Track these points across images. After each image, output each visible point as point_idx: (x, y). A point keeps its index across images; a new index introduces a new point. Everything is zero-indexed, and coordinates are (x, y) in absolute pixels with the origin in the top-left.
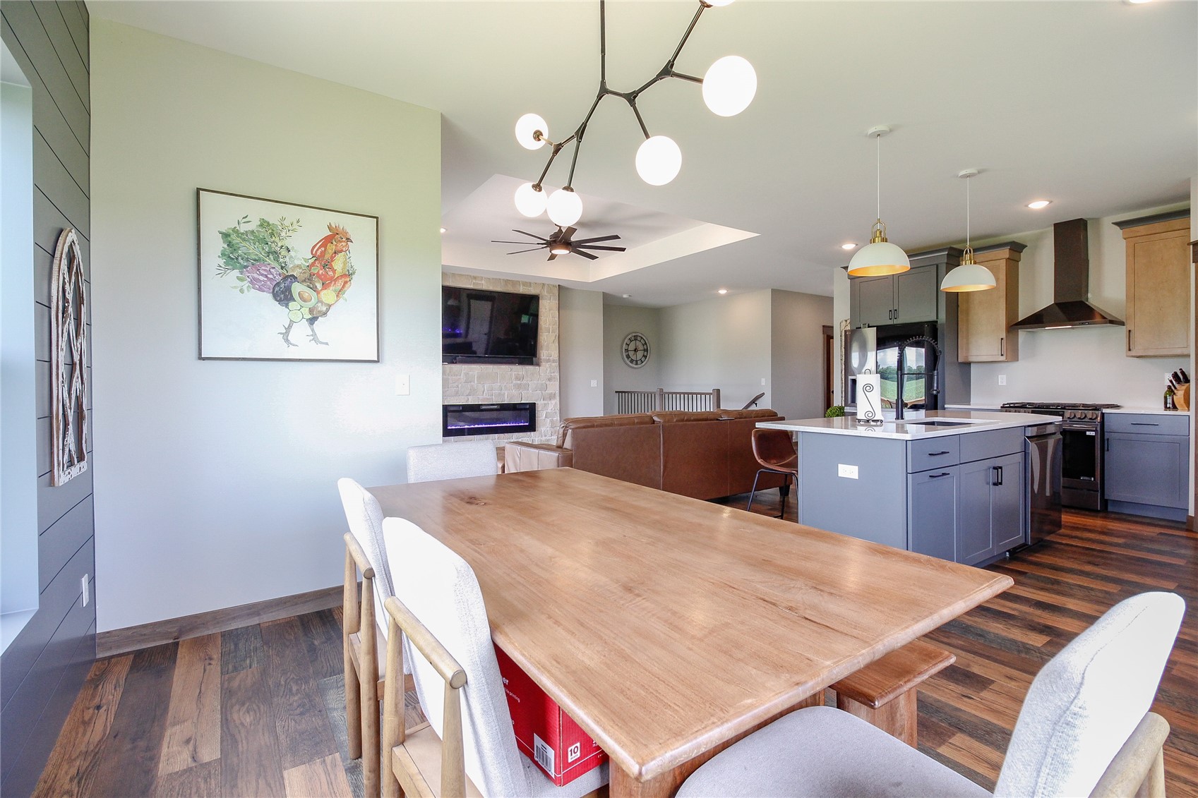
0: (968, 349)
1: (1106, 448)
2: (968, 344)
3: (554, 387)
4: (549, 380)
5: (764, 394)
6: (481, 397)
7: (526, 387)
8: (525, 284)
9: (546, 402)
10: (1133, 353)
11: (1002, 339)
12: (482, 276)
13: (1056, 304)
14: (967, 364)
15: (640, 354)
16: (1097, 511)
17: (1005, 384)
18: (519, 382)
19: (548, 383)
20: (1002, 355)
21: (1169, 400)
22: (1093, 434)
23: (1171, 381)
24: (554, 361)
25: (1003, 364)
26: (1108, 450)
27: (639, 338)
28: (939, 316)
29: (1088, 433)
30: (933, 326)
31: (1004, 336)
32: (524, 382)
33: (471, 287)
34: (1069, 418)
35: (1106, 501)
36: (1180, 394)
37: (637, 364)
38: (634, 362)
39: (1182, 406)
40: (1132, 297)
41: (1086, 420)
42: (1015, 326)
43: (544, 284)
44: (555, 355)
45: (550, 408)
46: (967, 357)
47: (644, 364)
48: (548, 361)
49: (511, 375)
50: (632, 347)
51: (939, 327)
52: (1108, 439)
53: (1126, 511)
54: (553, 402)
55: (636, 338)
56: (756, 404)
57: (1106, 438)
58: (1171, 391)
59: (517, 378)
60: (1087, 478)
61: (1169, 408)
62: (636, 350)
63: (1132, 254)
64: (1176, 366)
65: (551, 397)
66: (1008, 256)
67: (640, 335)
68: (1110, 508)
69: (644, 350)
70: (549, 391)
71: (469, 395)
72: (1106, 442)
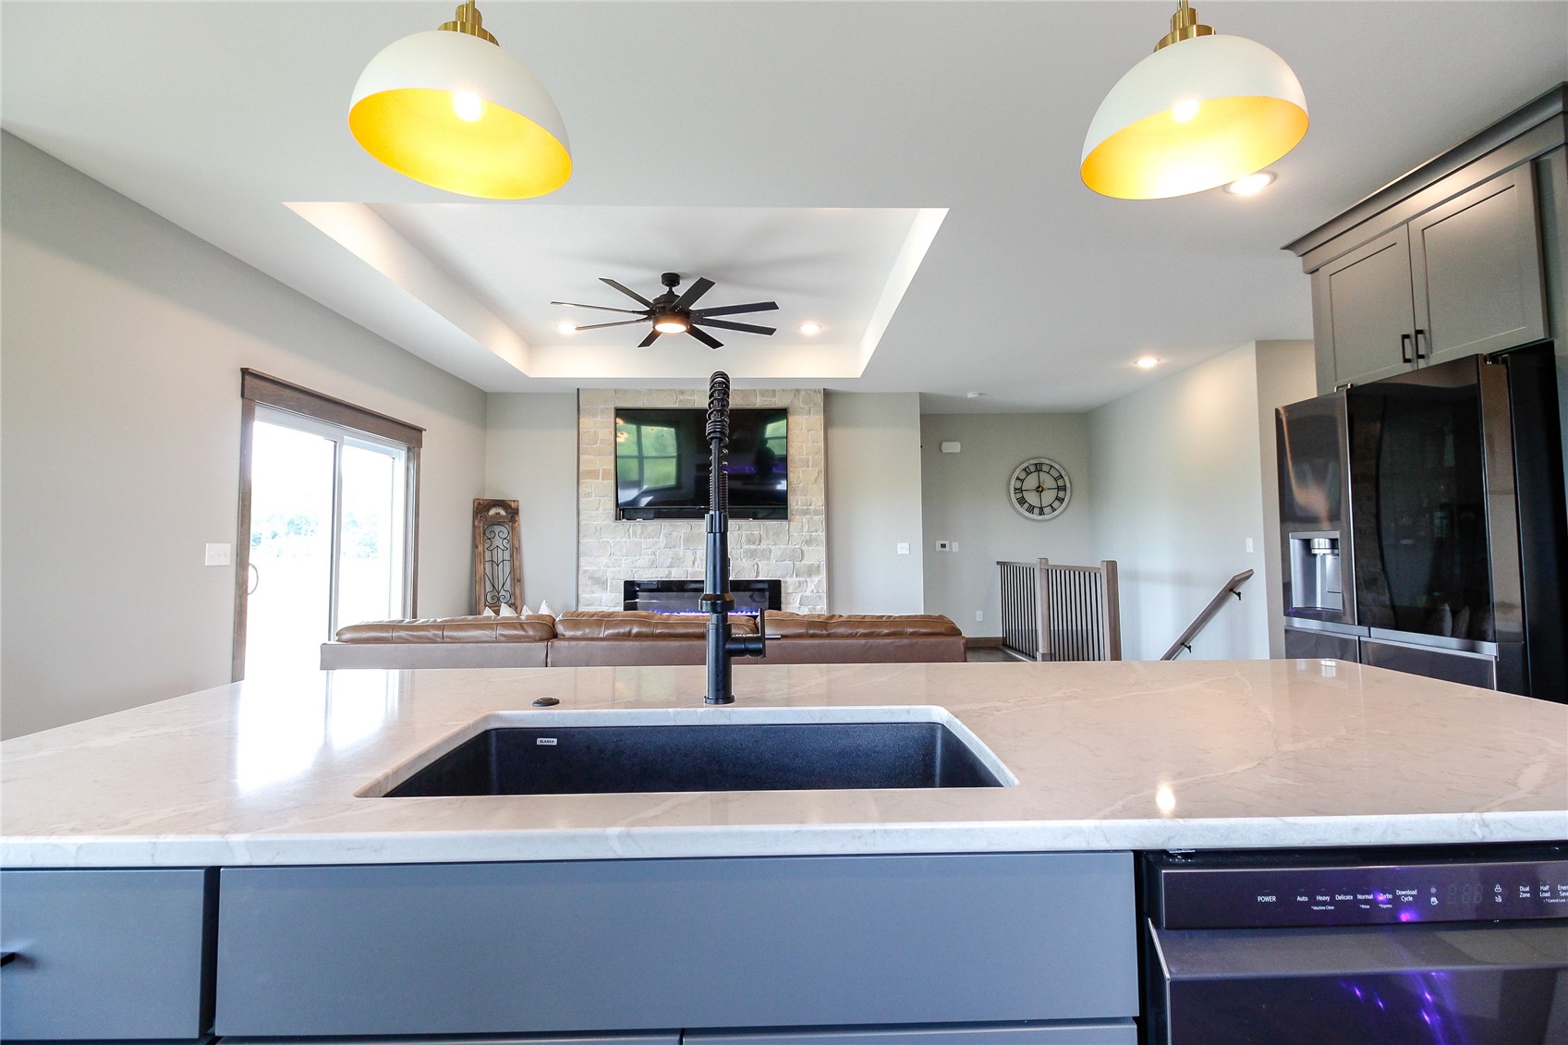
3: (817, 555)
4: (808, 543)
5: (1252, 572)
6: (690, 570)
7: (766, 554)
8: (763, 393)
9: (801, 579)
12: (693, 388)
15: (1048, 497)
18: (753, 547)
19: (805, 548)
24: (816, 512)
27: (1045, 468)
32: (763, 546)
33: (677, 406)
37: (1041, 513)
38: (1036, 511)
43: (798, 391)
44: (818, 501)
45: (809, 590)
47: (1056, 513)
48: (806, 512)
49: (741, 536)
50: (1031, 482)
54: (816, 579)
55: (1038, 468)
56: (1239, 595)
59: (749, 541)
62: (1040, 489)
65: (811, 571)
67: (1047, 462)
69: (1059, 488)
70: (807, 561)
71: (671, 566)
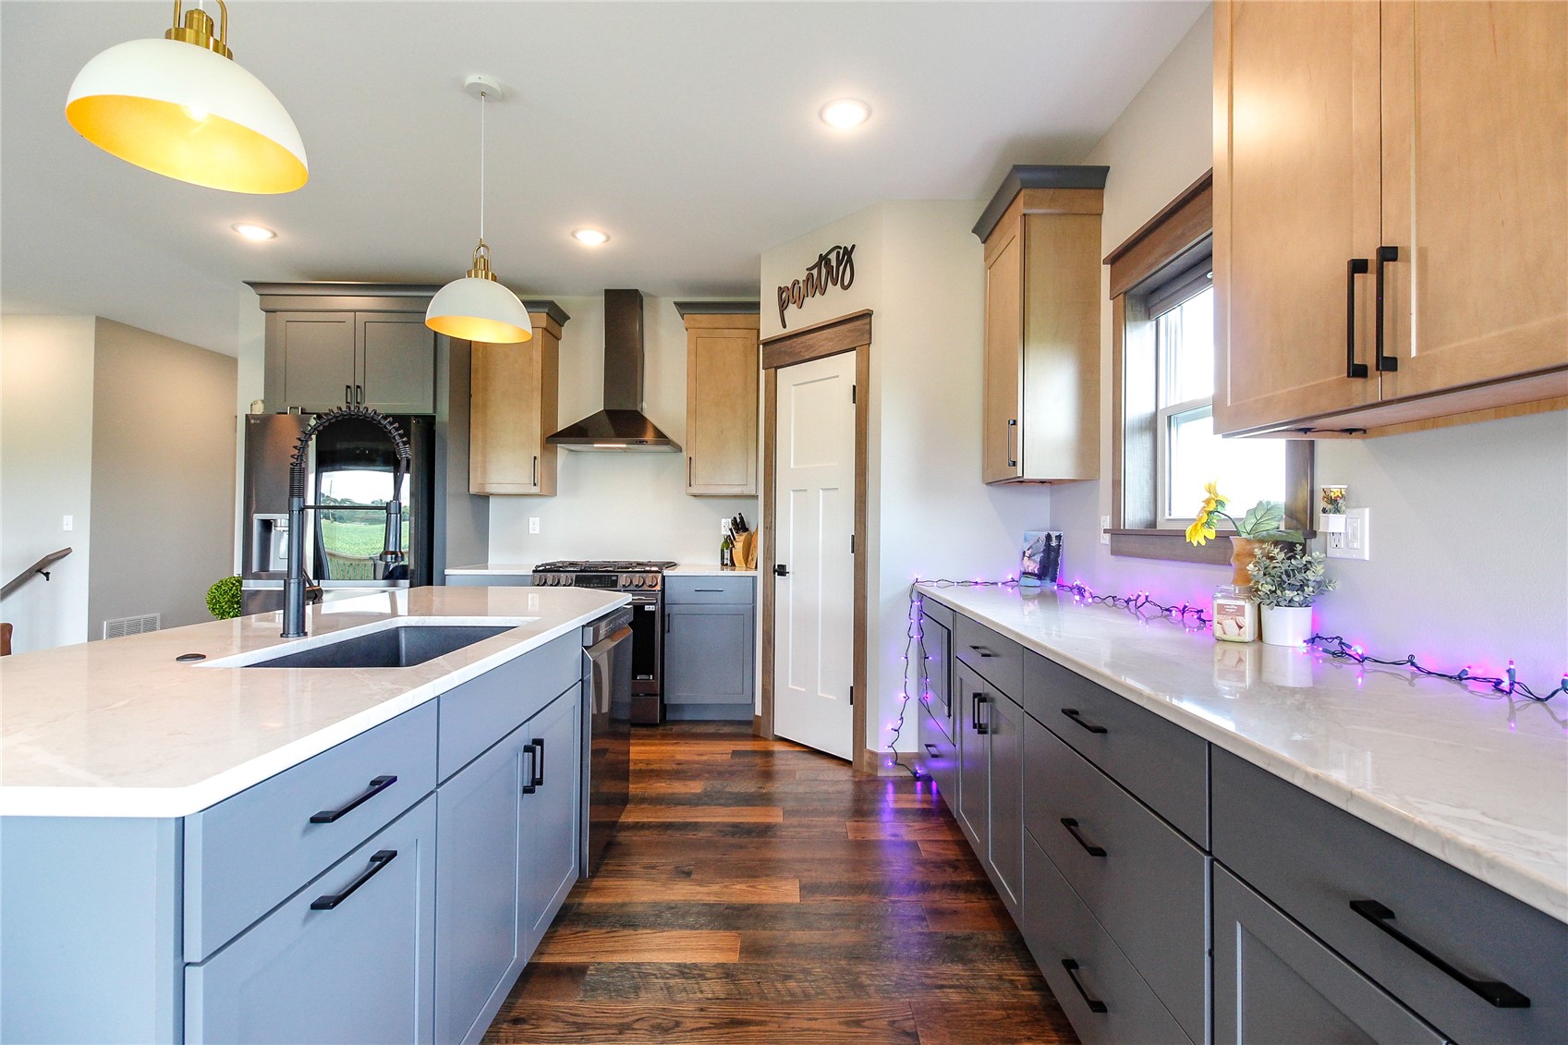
0: (485, 472)
1: (666, 628)
2: (484, 462)
5: (68, 551)
10: (694, 490)
11: (535, 458)
13: (606, 411)
14: (484, 498)
16: (654, 725)
17: (537, 531)
20: (535, 485)
21: (727, 555)
22: (651, 608)
23: (731, 530)
25: (537, 500)
26: (669, 631)
28: (438, 408)
29: (647, 608)
30: (428, 422)
31: (538, 455)
34: (624, 586)
35: (665, 705)
36: (739, 546)
39: (740, 563)
40: (693, 412)
41: (645, 588)
42: (553, 438)
46: (483, 485)
51: (438, 428)
52: (669, 615)
53: (687, 717)
56: (47, 575)
57: (666, 613)
58: (729, 542)
60: (644, 677)
61: (727, 564)
63: (694, 354)
64: (735, 509)
66: (544, 325)
68: (670, 716)
72: (667, 618)
